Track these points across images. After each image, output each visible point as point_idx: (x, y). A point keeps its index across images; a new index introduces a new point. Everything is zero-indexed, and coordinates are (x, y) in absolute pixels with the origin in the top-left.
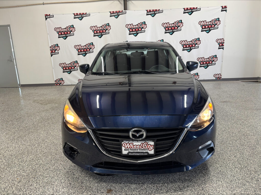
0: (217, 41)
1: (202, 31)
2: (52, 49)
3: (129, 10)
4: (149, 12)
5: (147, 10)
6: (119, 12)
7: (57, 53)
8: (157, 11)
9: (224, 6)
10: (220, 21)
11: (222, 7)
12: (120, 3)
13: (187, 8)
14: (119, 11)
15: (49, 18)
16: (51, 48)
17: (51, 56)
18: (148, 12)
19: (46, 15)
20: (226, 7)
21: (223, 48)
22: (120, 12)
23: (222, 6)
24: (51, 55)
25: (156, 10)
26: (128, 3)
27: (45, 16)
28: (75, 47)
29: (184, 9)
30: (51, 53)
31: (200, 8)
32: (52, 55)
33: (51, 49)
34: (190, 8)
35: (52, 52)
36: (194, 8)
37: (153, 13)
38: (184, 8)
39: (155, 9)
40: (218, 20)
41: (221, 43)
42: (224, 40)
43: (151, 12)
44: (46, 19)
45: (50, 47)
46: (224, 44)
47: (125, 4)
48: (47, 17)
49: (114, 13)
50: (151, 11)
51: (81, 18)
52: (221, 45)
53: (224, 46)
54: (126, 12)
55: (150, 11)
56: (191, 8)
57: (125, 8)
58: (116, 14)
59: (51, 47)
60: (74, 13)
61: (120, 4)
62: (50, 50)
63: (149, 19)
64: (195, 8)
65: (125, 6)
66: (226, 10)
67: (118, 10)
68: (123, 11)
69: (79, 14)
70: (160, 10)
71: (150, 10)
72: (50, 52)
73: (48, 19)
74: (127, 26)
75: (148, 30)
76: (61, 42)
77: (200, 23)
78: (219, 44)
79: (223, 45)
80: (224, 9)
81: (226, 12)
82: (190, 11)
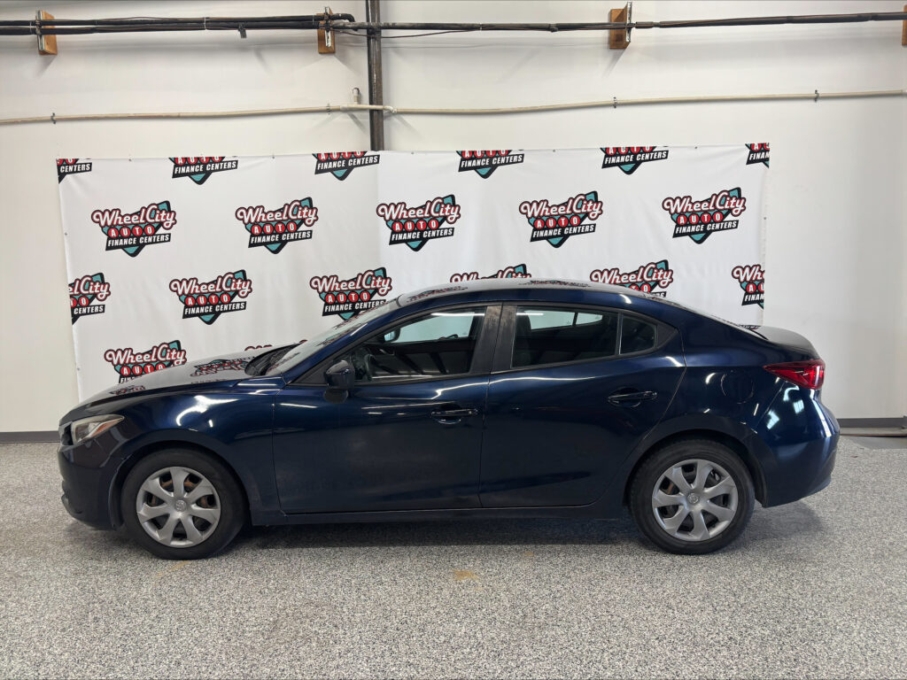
0: (736, 272)
1: (676, 235)
2: (76, 292)
3: (389, 149)
4: (471, 159)
5: (460, 150)
6: (353, 155)
7: (97, 309)
8: (501, 156)
9: (756, 144)
10: (745, 199)
11: (751, 147)
12: (358, 123)
13: (617, 150)
14: (353, 153)
15: (73, 172)
16: (74, 288)
17: (74, 321)
18: (463, 159)
19: (62, 163)
20: (764, 148)
21: (760, 302)
22: (357, 157)
23: (749, 143)
24: (73, 315)
25: (497, 152)
26: (386, 123)
27: (59, 167)
28: (174, 285)
29: (606, 150)
30: (73, 309)
31: (667, 151)
32: (75, 318)
33: (73, 291)
34: (629, 148)
35: (76, 304)
36: (641, 148)
37: (484, 163)
38: (604, 147)
39: (491, 148)
40: (737, 194)
41: (751, 282)
42: (763, 272)
43: (476, 158)
44: (61, 176)
45: (70, 285)
46: (764, 287)
47: (376, 129)
48: (65, 168)
49: (332, 160)
50: (479, 155)
51: (202, 177)
52: (753, 289)
53: (763, 292)
54: (379, 156)
55: (473, 156)
56: (630, 151)
57: (377, 142)
58: (339, 165)
59: (74, 283)
60: (172, 157)
61: (356, 127)
62: (71, 296)
63: (468, 187)
64: (647, 150)
65: (375, 134)
66: (765, 161)
67: (346, 149)
68: (365, 152)
69: (193, 161)
70: (511, 153)
71: (473, 153)
72: (69, 303)
73: (68, 176)
74: (381, 209)
75: (467, 226)
76: (116, 264)
77: (667, 203)
78: (745, 285)
79: (758, 291)
80: (758, 154)
81: (767, 166)
82: (629, 159)
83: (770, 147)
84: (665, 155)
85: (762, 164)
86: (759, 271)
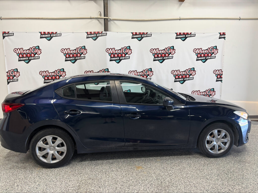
0: (214, 71)
1: (197, 60)
2: (9, 75)
3: (110, 31)
4: (135, 35)
5: (132, 32)
6: (98, 33)
7: (15, 80)
8: (145, 34)
9: (222, 33)
10: (218, 49)
11: (220, 33)
12: (100, 23)
13: (180, 33)
14: (98, 32)
15: (8, 36)
16: (8, 73)
17: (8, 84)
18: (133, 35)
19: (4, 33)
20: (224, 34)
21: (221, 81)
22: (100, 33)
23: (220, 32)
24: (8, 82)
25: (143, 33)
26: (109, 23)
27: (3, 34)
28: (41, 73)
29: (177, 34)
30: (8, 80)
31: (195, 34)
32: (8, 83)
33: (8, 74)
34: (184, 33)
35: (9, 78)
36: (187, 33)
37: (139, 36)
38: (176, 32)
39: (142, 32)
40: (216, 48)
41: (219, 75)
42: (222, 72)
43: (137, 35)
44: (4, 37)
45: (7, 72)
46: (223, 76)
47: (106, 25)
48: (5, 34)
49: (92, 34)
50: (138, 34)
51: (50, 38)
52: (219, 77)
53: (222, 78)
54: (107, 33)
55: (136, 34)
56: (184, 34)
57: (106, 29)
58: (94, 36)
59: (8, 72)
60: (40, 31)
61: (99, 24)
62: (7, 76)
63: (134, 44)
64: (189, 34)
65: (106, 26)
66: (224, 38)
67: (96, 31)
68: (102, 32)
69: (47, 33)
70: (148, 34)
71: (136, 33)
72: (7, 78)
73: (6, 37)
74: (107, 50)
75: (134, 56)
76: (22, 66)
77: (195, 50)
78: (217, 75)
79: (221, 77)
80: (222, 36)
81: (225, 39)
82: (184, 36)
83: (226, 34)
84: (195, 35)
85: (223, 39)
86: (221, 71)
